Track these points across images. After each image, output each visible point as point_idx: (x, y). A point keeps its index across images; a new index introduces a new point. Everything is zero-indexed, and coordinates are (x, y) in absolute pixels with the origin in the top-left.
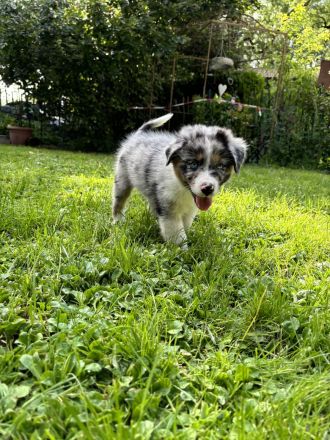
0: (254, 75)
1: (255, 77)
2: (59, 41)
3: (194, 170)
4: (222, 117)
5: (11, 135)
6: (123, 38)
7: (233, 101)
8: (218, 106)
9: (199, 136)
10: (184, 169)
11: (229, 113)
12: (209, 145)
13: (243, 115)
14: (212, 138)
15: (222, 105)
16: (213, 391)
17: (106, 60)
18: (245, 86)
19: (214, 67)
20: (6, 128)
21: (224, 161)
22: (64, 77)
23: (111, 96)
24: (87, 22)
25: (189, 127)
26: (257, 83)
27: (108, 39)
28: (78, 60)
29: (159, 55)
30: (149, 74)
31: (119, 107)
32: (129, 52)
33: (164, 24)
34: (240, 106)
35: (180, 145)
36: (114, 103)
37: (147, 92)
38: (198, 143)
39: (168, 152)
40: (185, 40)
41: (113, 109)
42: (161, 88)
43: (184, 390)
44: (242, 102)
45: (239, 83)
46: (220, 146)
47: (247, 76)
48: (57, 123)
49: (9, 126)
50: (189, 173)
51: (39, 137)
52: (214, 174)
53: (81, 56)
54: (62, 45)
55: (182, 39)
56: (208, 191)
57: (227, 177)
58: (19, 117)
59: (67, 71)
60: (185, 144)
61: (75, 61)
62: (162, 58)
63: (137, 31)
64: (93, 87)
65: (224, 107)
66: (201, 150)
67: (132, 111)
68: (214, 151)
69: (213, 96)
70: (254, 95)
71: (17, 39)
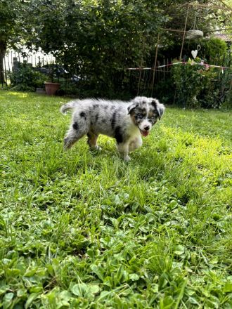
0: (218, 41)
1: (219, 43)
2: (79, 23)
3: (141, 118)
4: (194, 75)
5: (47, 88)
6: (123, 19)
7: (202, 63)
8: (191, 67)
9: (144, 103)
10: (136, 118)
11: (198, 72)
12: (148, 108)
13: (209, 73)
14: (149, 104)
15: (194, 66)
16: (209, 298)
17: (111, 36)
18: (211, 50)
19: (188, 37)
20: (43, 84)
21: (155, 115)
22: (82, 48)
23: (113, 61)
24: (99, 8)
25: (139, 98)
26: (220, 47)
27: (112, 20)
28: (91, 36)
29: (148, 31)
30: (140, 44)
31: (118, 68)
32: (127, 29)
33: (153, 8)
34: (207, 66)
35: (135, 106)
36: (116, 66)
37: (138, 58)
38: (143, 106)
39: (129, 108)
40: (168, 19)
41: (115, 69)
42: (149, 54)
43: (192, 296)
44: (209, 63)
45: (207, 48)
46: (153, 108)
47: (213, 42)
48: (75, 79)
49: (45, 82)
50: (139, 120)
51: (64, 89)
52: (150, 121)
53: (94, 34)
54: (81, 26)
55: (165, 19)
56: (147, 128)
57: (155, 122)
58: (51, 76)
59: (84, 44)
60: (137, 106)
61: (90, 36)
62: (150, 33)
63: (133, 14)
64: (102, 55)
65: (195, 68)
66: (144, 110)
67: (128, 71)
68: (150, 111)
69: (187, 60)
70: (218, 57)
71: (51, 22)
